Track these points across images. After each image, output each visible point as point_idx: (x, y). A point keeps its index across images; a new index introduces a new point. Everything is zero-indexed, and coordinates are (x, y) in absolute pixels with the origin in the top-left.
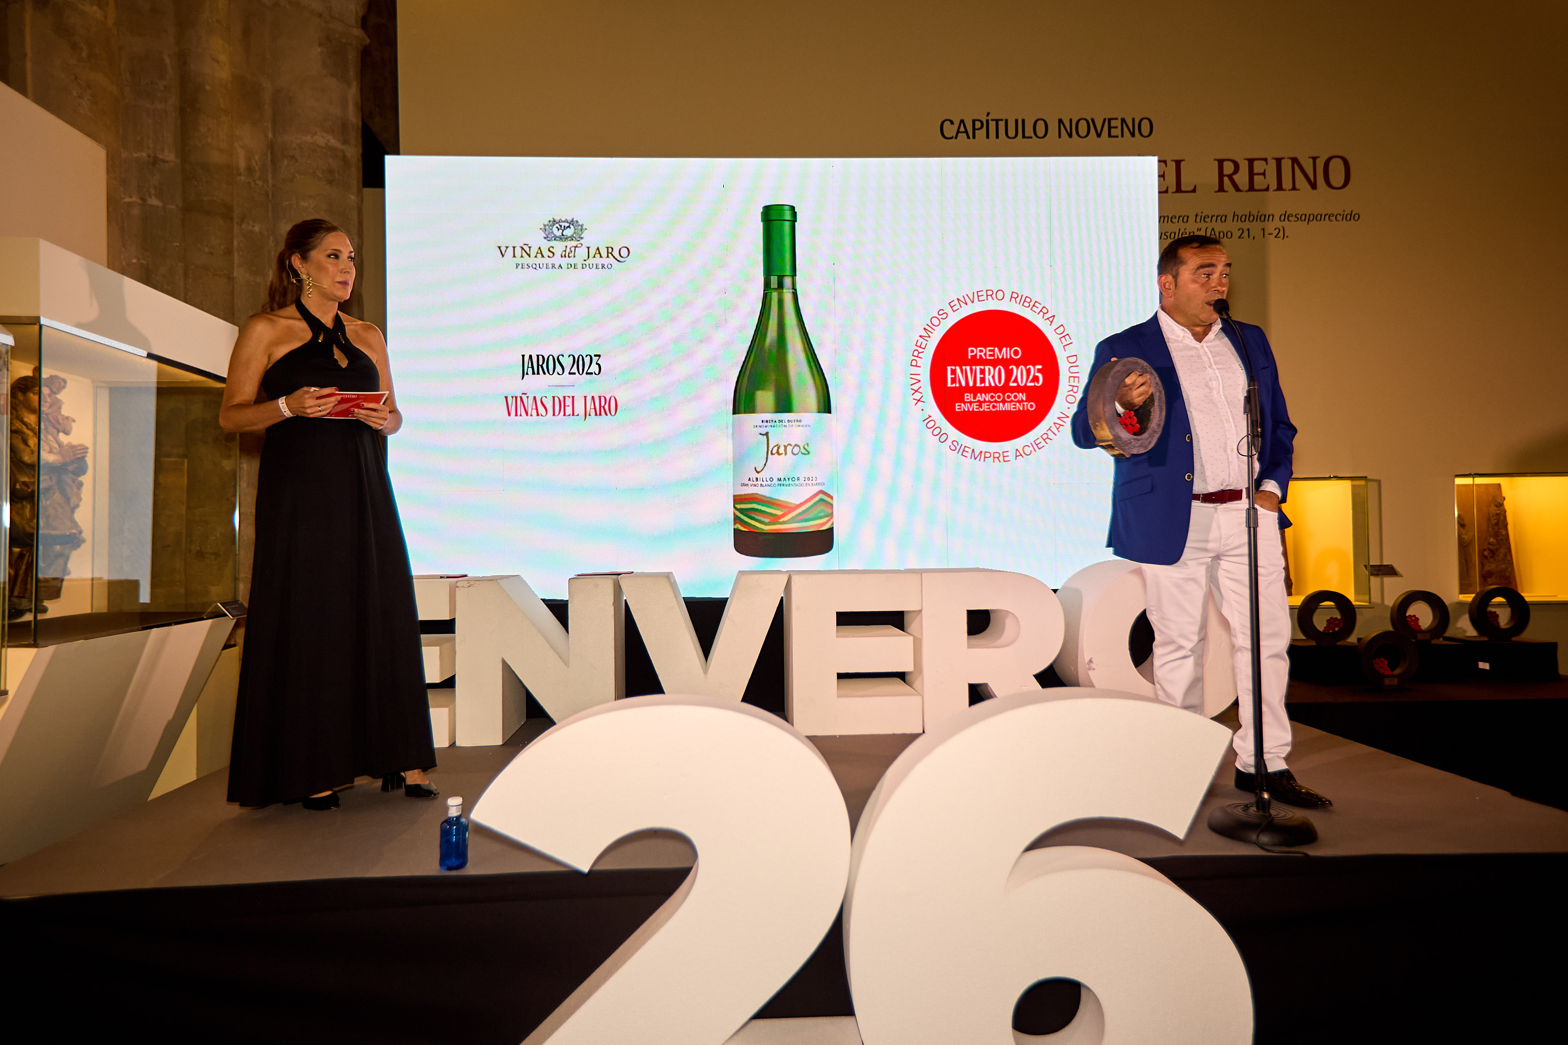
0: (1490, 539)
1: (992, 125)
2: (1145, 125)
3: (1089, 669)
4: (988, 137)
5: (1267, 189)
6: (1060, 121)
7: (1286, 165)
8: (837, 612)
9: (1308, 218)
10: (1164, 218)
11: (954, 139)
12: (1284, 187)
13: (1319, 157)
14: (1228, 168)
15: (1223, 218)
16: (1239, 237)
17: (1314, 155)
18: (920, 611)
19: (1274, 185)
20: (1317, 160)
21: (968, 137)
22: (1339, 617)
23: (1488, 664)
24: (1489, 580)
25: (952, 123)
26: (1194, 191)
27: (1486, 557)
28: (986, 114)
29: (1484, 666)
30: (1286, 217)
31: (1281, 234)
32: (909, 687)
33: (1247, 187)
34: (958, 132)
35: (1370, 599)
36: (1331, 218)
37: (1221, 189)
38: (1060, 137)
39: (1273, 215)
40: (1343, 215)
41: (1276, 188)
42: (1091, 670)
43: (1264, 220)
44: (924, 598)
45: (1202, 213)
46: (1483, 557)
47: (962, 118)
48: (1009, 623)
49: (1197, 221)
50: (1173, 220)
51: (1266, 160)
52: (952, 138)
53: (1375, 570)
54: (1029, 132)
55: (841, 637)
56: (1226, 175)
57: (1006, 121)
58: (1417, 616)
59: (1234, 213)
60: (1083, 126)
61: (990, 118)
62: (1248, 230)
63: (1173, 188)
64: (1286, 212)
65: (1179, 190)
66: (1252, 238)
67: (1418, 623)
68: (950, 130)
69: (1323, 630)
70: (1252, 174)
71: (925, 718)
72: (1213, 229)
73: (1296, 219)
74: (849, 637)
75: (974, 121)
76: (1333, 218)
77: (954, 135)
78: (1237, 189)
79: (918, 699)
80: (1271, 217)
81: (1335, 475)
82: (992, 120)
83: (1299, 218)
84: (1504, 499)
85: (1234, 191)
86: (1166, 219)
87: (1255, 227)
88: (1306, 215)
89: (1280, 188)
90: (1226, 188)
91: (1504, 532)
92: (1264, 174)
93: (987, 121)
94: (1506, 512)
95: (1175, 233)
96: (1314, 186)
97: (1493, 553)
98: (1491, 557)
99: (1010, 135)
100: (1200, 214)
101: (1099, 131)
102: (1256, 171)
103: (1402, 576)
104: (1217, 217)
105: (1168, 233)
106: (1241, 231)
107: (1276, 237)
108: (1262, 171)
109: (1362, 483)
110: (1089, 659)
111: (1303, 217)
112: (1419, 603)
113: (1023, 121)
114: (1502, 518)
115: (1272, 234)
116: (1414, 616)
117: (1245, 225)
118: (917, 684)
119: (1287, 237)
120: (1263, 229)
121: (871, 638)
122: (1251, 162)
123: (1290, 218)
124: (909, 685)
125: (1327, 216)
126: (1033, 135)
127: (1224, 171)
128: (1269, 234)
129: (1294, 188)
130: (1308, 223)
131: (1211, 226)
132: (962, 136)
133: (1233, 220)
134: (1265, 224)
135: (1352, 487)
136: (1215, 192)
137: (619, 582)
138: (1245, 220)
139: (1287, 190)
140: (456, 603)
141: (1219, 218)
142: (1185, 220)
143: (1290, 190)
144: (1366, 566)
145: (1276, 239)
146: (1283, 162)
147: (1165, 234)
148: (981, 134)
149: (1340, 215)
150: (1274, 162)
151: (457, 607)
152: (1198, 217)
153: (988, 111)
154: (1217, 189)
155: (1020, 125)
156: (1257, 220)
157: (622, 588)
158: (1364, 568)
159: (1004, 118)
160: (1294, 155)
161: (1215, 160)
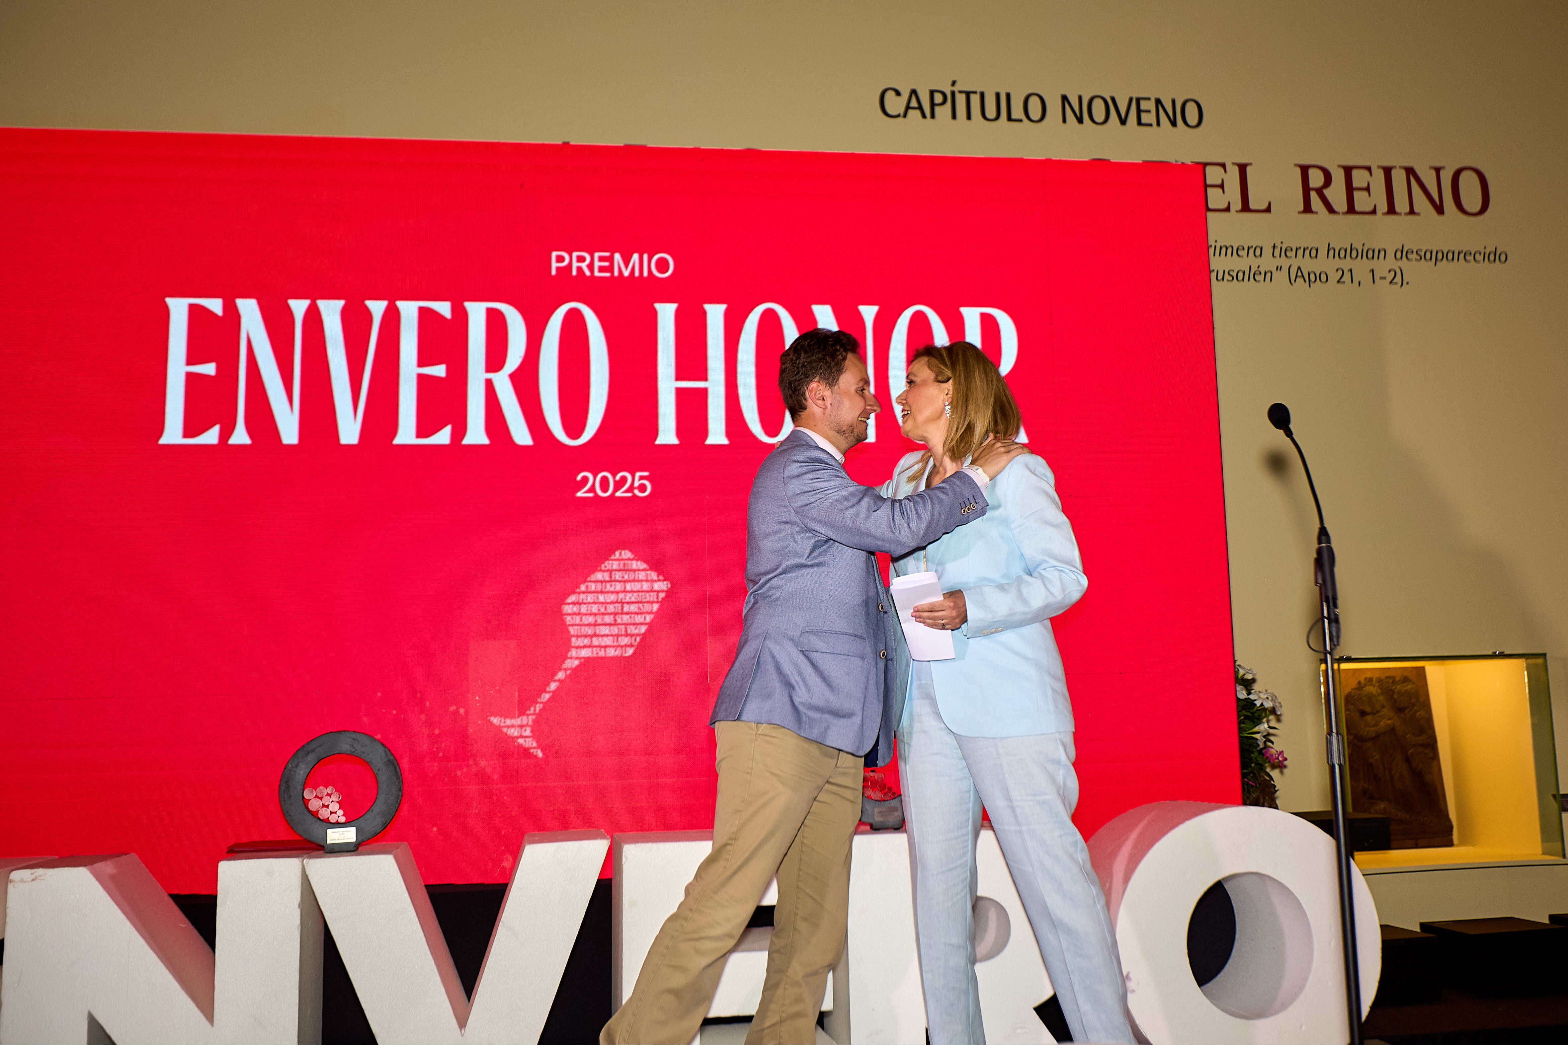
1: (961, 100)
2: (1191, 109)
4: (954, 117)
5: (1374, 212)
6: (1064, 98)
7: (1399, 178)
9: (1436, 257)
10: (1227, 249)
11: (901, 119)
12: (1397, 209)
14: (1316, 179)
15: (1313, 252)
16: (1338, 282)
17: (1438, 165)
19: (1383, 207)
20: (1442, 172)
21: (924, 116)
25: (898, 93)
26: (1268, 210)
28: (950, 83)
30: (1403, 253)
31: (1398, 279)
33: (1345, 208)
34: (908, 107)
36: (1468, 257)
37: (1308, 209)
38: (1064, 121)
39: (1385, 251)
40: (1484, 254)
41: (1385, 209)
43: (1373, 257)
45: (1282, 243)
47: (914, 87)
49: (1275, 255)
50: (1240, 253)
51: (1369, 169)
52: (898, 116)
54: (1017, 111)
56: (1313, 189)
57: (982, 95)
59: (1329, 245)
60: (1098, 108)
61: (956, 88)
62: (1351, 271)
63: (1237, 205)
64: (1403, 247)
65: (1246, 207)
66: (1357, 283)
68: (895, 105)
70: (1350, 190)
72: (1299, 268)
73: (1419, 258)
75: (932, 93)
76: (1470, 258)
77: (902, 112)
78: (1331, 210)
80: (1382, 253)
81: (1502, 651)
82: (960, 92)
83: (1422, 256)
85: (1327, 212)
86: (1230, 250)
87: (1361, 267)
88: (1431, 253)
89: (1391, 210)
90: (1314, 208)
92: (1368, 189)
93: (953, 93)
95: (1244, 273)
96: (1440, 210)
99: (988, 116)
100: (1278, 245)
101: (1123, 116)
102: (1355, 184)
104: (1304, 250)
105: (1233, 271)
106: (1340, 273)
107: (1391, 282)
108: (1365, 185)
111: (1428, 255)
113: (1008, 96)
115: (1385, 278)
117: (1346, 264)
119: (1408, 283)
120: (1373, 271)
122: (1348, 171)
123: (1410, 256)
125: (1462, 256)
126: (1022, 116)
127: (1310, 184)
128: (1381, 278)
129: (1412, 212)
130: (1436, 264)
131: (1295, 263)
132: (914, 114)
133: (1328, 257)
134: (1375, 264)
135: (1528, 668)
136: (1299, 212)
137: (306, 868)
138: (1345, 257)
139: (1403, 214)
140: (8, 910)
141: (1307, 252)
142: (1258, 253)
143: (1406, 214)
144: (1554, 796)
145: (1392, 286)
146: (1394, 173)
147: (1229, 273)
148: (944, 112)
149: (1480, 253)
150: (1381, 173)
151: (8, 920)
152: (1275, 250)
153: (954, 79)
154: (1302, 208)
155: (1004, 102)
156: (1362, 258)
157: (310, 878)
158: (1551, 799)
159: (979, 91)
160: (1408, 164)
161: (1297, 165)
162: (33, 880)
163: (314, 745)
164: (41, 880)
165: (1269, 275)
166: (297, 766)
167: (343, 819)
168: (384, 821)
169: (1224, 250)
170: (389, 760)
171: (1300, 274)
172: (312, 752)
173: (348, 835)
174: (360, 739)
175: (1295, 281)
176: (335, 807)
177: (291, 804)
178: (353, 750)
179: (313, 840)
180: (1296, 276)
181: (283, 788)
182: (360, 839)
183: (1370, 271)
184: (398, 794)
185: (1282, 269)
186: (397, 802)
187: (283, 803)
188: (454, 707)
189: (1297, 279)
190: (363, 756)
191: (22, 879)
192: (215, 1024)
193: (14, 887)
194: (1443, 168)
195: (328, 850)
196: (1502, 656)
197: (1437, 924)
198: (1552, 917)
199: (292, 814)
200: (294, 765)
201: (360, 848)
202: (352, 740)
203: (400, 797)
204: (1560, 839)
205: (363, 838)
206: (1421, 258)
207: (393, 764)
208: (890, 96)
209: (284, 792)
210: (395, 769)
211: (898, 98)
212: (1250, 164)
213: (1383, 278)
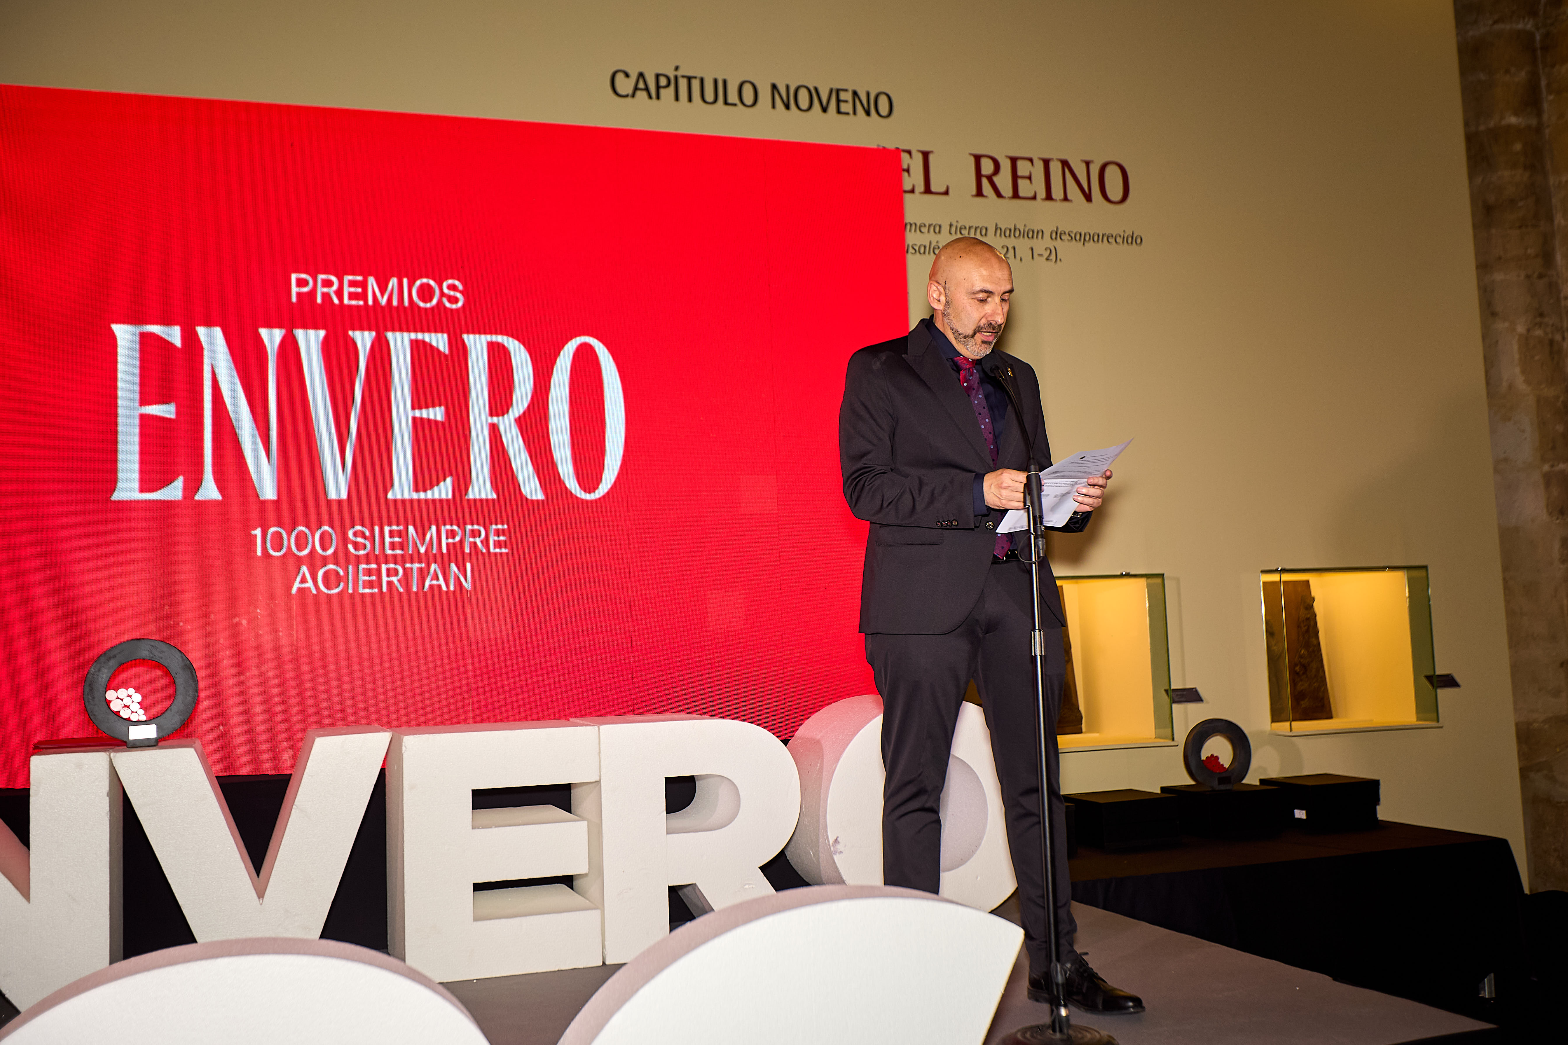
0: (1301, 651)
1: (683, 83)
2: (883, 101)
3: (836, 852)
4: (677, 98)
5: (1034, 198)
6: (774, 87)
7: (1056, 169)
8: (472, 790)
9: (1084, 238)
10: (911, 226)
11: (629, 99)
12: (1054, 196)
14: (987, 167)
15: (983, 231)
17: (1088, 158)
18: (598, 782)
19: (1042, 194)
20: (1092, 166)
21: (650, 97)
23: (1304, 812)
24: (1302, 702)
25: (627, 75)
26: (946, 193)
27: (1298, 674)
28: (673, 68)
29: (1300, 814)
30: (1057, 234)
31: (1053, 257)
32: (580, 897)
33: (1010, 193)
34: (636, 89)
35: (1173, 734)
36: (1110, 240)
37: (980, 193)
38: (774, 107)
39: (1042, 232)
40: (1124, 237)
41: (1044, 195)
42: (838, 854)
43: (1033, 237)
44: (602, 764)
45: (957, 221)
46: (1294, 674)
47: (641, 70)
48: (724, 793)
50: (923, 230)
51: (1031, 160)
52: (627, 96)
53: (1177, 695)
54: (733, 97)
55: (478, 828)
56: (984, 176)
57: (702, 81)
59: (996, 225)
60: (803, 96)
61: (679, 73)
62: (1014, 248)
63: (921, 187)
64: (1057, 228)
65: (928, 190)
66: (1019, 259)
70: (1015, 177)
71: (606, 943)
73: (1070, 238)
74: (491, 828)
75: (658, 76)
76: (1112, 240)
77: (630, 92)
78: (999, 195)
79: (595, 914)
80: (1040, 234)
81: (1128, 571)
82: (683, 77)
84: (1314, 599)
85: (996, 197)
86: (914, 227)
87: (1023, 245)
88: (1080, 235)
89: (1049, 197)
90: (985, 192)
91: (1315, 642)
92: (1030, 178)
93: (676, 78)
94: (1316, 616)
95: (925, 247)
96: (1088, 198)
97: (1305, 667)
98: (1304, 673)
99: (707, 99)
100: (954, 224)
101: (825, 104)
102: (1020, 173)
103: (1208, 703)
104: (976, 228)
105: (916, 245)
107: (1047, 259)
108: (1027, 174)
109: (1159, 580)
110: (835, 838)
111: (1078, 238)
113: (725, 82)
114: (1312, 623)
117: (1011, 242)
118: (593, 891)
119: (1060, 260)
120: (1032, 249)
121: (525, 826)
122: (1014, 161)
123: (1063, 237)
124: (579, 894)
125: (1105, 238)
126: (737, 101)
127: (982, 171)
128: (1039, 255)
130: (1084, 244)
132: (641, 95)
133: (995, 234)
134: (1034, 242)
135: (1149, 587)
136: (973, 196)
137: (113, 760)
138: (1010, 235)
139: (1058, 201)
142: (937, 230)
143: (1061, 200)
144: (1166, 689)
145: (1048, 263)
146: (1051, 164)
147: (912, 247)
148: (667, 94)
149: (1120, 236)
150: (1041, 164)
153: (678, 64)
154: (974, 192)
155: (721, 88)
156: (1023, 237)
157: (117, 770)
158: (1164, 693)
159: (699, 75)
160: (1063, 157)
161: (971, 154)
163: (115, 651)
166: (99, 670)
167: (144, 718)
168: (182, 719)
169: (908, 226)
170: (186, 665)
172: (113, 657)
173: (150, 732)
174: (158, 646)
176: (136, 707)
177: (95, 705)
178: (152, 656)
179: (116, 736)
181: (87, 690)
182: (160, 736)
183: (1030, 248)
184: (195, 694)
186: (194, 702)
187: (87, 704)
188: (237, 619)
190: (161, 661)
192: (32, 899)
194: (1092, 161)
195: (131, 744)
196: (1128, 575)
198: (1164, 789)
199: (96, 714)
200: (96, 669)
201: (160, 744)
202: (150, 647)
203: (196, 698)
204: (1171, 725)
205: (164, 733)
206: (1072, 238)
207: (190, 668)
208: (620, 77)
209: (88, 694)
210: (192, 672)
211: (626, 80)
212: (932, 152)
213: (1041, 255)
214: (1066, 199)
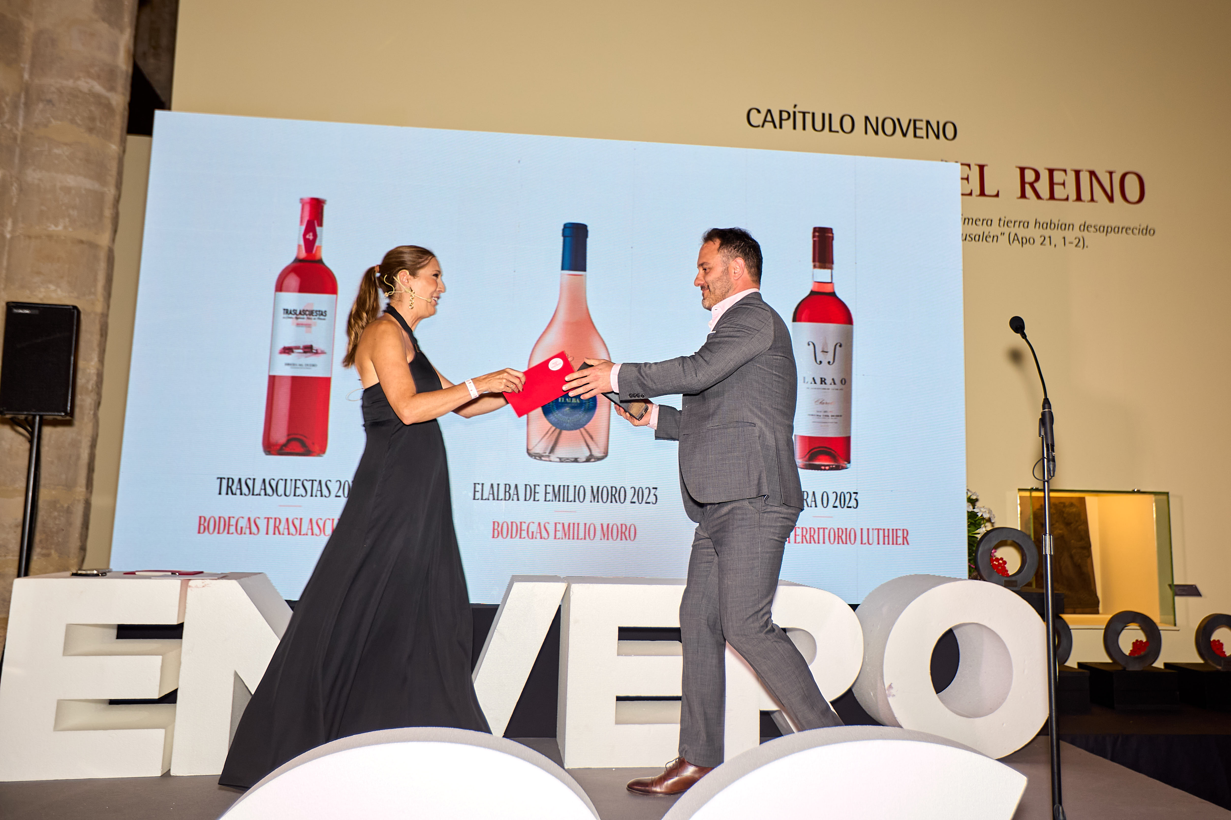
1: (799, 117)
2: (949, 128)
3: (890, 696)
4: (795, 128)
5: (1067, 199)
6: (867, 118)
7: (1085, 178)
8: (619, 627)
9: (1106, 230)
10: (969, 220)
11: (760, 128)
12: (1083, 198)
13: (1115, 172)
14: (1030, 176)
15: (1026, 224)
16: (1042, 244)
17: (1111, 169)
19: (1073, 196)
20: (1114, 175)
21: (775, 127)
22: (1144, 640)
25: (759, 111)
26: (997, 195)
28: (793, 106)
30: (1085, 227)
31: (1081, 243)
33: (1048, 196)
34: (765, 121)
35: (1175, 621)
36: (1128, 231)
37: (1023, 195)
38: (866, 133)
39: (1073, 225)
40: (1139, 229)
41: (1075, 197)
43: (1065, 229)
45: (1005, 218)
47: (769, 108)
49: (1000, 224)
50: (978, 223)
51: (1065, 171)
52: (759, 126)
53: (1179, 590)
54: (836, 126)
55: (622, 655)
56: (1027, 183)
57: (813, 115)
58: (1221, 642)
59: (1036, 220)
60: (889, 125)
61: (797, 110)
62: (1050, 237)
63: (977, 191)
64: (1085, 223)
66: (1054, 246)
67: (1222, 649)
68: (757, 119)
69: (1130, 654)
70: (1052, 184)
72: (1016, 234)
73: (1095, 230)
74: (632, 653)
75: (781, 112)
76: (1130, 232)
77: (761, 124)
78: (1038, 197)
80: (1071, 227)
81: (1139, 489)
82: (799, 112)
83: (1098, 229)
85: (1036, 199)
86: (971, 221)
87: (1057, 235)
88: (1104, 227)
89: (1079, 198)
90: (1027, 195)
92: (1064, 184)
93: (794, 113)
95: (979, 236)
96: (1111, 199)
99: (817, 128)
100: (1003, 219)
101: (905, 131)
102: (1056, 180)
103: (1205, 597)
104: (1020, 222)
105: (972, 235)
106: (1043, 238)
107: (1076, 246)
108: (1062, 181)
109: (1165, 497)
110: (890, 685)
111: (1102, 229)
112: (1223, 627)
113: (830, 115)
116: (1219, 641)
117: (1047, 233)
119: (1087, 247)
120: (1064, 238)
122: (1051, 172)
123: (1089, 229)
125: (1124, 230)
126: (839, 129)
127: (1026, 179)
130: (1106, 234)
131: (1013, 231)
132: (769, 125)
133: (1035, 227)
134: (1066, 233)
135: (1157, 502)
136: (1018, 198)
138: (1047, 228)
139: (1086, 201)
140: (187, 605)
141: (1022, 224)
142: (989, 223)
143: (1089, 201)
144: (1170, 586)
145: (1077, 249)
146: (1081, 174)
147: (969, 236)
148: (788, 124)
149: (1136, 229)
150: (1073, 174)
151: (187, 610)
152: (1001, 222)
153: (796, 104)
154: (1019, 195)
155: (827, 119)
156: (1058, 229)
158: (1168, 587)
159: (811, 111)
160: (1091, 169)
161: (1017, 167)
162: (204, 586)
164: (208, 587)
165: (996, 238)
169: (967, 220)
171: (1016, 238)
175: (1013, 242)
180: (1014, 239)
185: (1005, 234)
189: (1015, 242)
191: (197, 585)
193: (192, 590)
196: (1139, 492)
197: (1089, 664)
198: (1166, 665)
204: (1172, 613)
206: (1097, 230)
208: (754, 113)
211: (759, 115)
212: (987, 165)
213: (1071, 243)
214: (1092, 200)
